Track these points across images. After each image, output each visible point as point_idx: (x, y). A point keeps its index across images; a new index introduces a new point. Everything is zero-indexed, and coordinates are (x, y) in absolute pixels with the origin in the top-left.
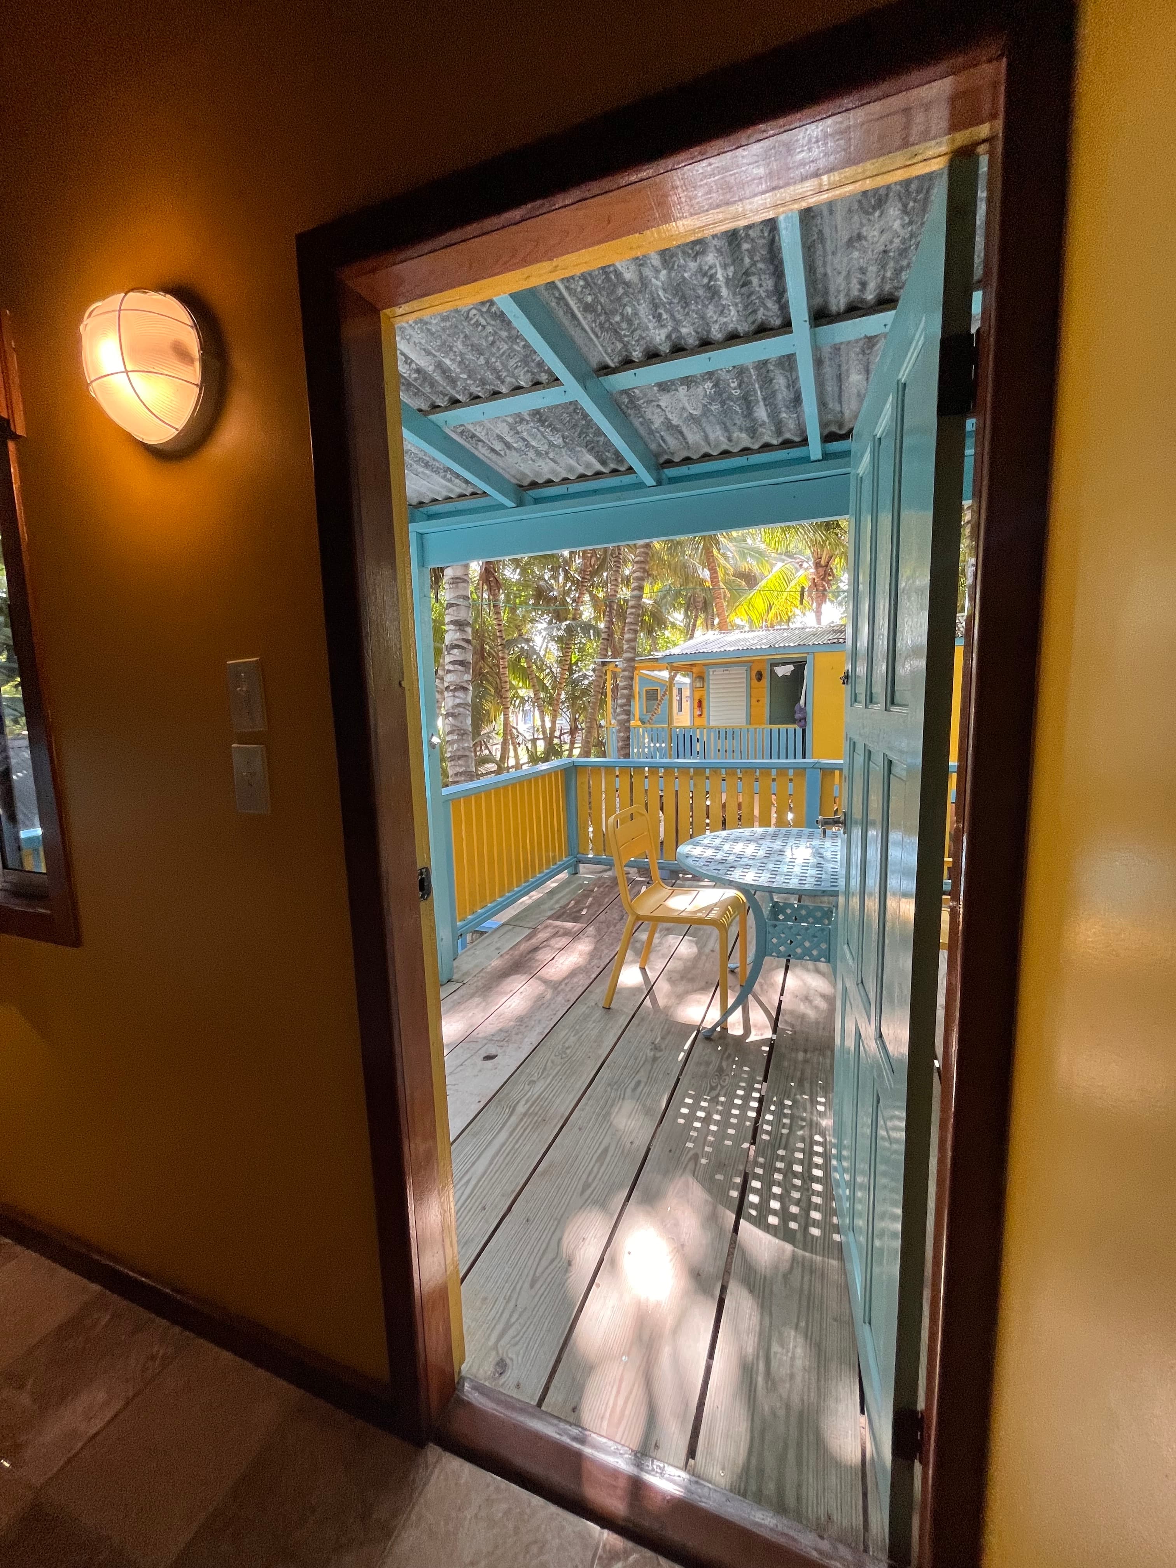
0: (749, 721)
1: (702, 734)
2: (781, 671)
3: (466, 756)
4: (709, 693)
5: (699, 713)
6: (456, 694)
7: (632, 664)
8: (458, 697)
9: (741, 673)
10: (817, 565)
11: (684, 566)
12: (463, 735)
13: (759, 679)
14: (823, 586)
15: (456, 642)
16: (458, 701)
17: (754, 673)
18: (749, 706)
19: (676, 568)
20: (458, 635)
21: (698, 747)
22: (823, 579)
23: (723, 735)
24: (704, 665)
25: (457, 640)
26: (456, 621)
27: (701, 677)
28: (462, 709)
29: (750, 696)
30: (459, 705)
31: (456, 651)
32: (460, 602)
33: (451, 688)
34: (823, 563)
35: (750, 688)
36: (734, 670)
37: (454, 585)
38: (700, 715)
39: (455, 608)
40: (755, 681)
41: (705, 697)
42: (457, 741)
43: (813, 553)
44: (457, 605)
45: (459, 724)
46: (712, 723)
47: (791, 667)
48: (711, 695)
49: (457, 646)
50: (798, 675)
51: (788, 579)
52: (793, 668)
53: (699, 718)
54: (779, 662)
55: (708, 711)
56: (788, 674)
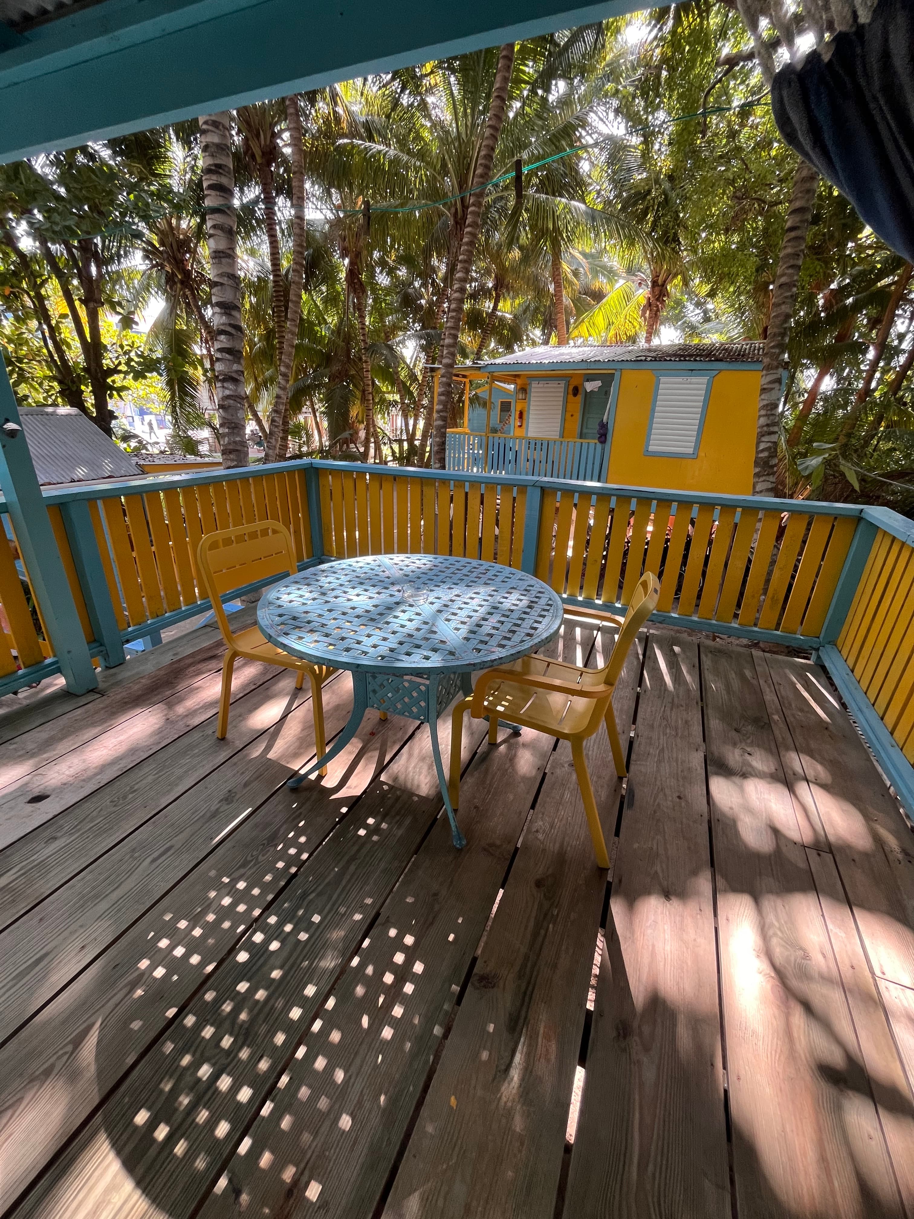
0: (562, 436)
1: (514, 444)
2: (590, 386)
3: (237, 450)
4: (529, 405)
5: (519, 424)
6: (225, 385)
7: (451, 370)
9: (560, 387)
10: (655, 283)
11: (536, 278)
12: (233, 428)
13: (574, 395)
14: (657, 306)
15: (222, 327)
16: (227, 392)
17: (571, 388)
18: (564, 420)
19: (529, 279)
21: (510, 456)
22: (657, 300)
23: (532, 446)
24: (528, 376)
25: (223, 324)
27: (524, 390)
28: (232, 402)
29: (565, 410)
30: (228, 397)
31: (222, 337)
32: (225, 280)
33: (220, 378)
34: (660, 282)
35: (566, 402)
36: (553, 384)
37: (217, 260)
38: (520, 426)
39: (219, 288)
40: (571, 396)
41: (525, 408)
42: (228, 435)
43: (651, 271)
44: (222, 284)
45: (230, 417)
46: (531, 434)
47: (598, 383)
48: (531, 407)
50: (605, 391)
51: (628, 297)
52: (600, 384)
53: (520, 429)
54: (590, 378)
55: (528, 423)
56: (596, 390)
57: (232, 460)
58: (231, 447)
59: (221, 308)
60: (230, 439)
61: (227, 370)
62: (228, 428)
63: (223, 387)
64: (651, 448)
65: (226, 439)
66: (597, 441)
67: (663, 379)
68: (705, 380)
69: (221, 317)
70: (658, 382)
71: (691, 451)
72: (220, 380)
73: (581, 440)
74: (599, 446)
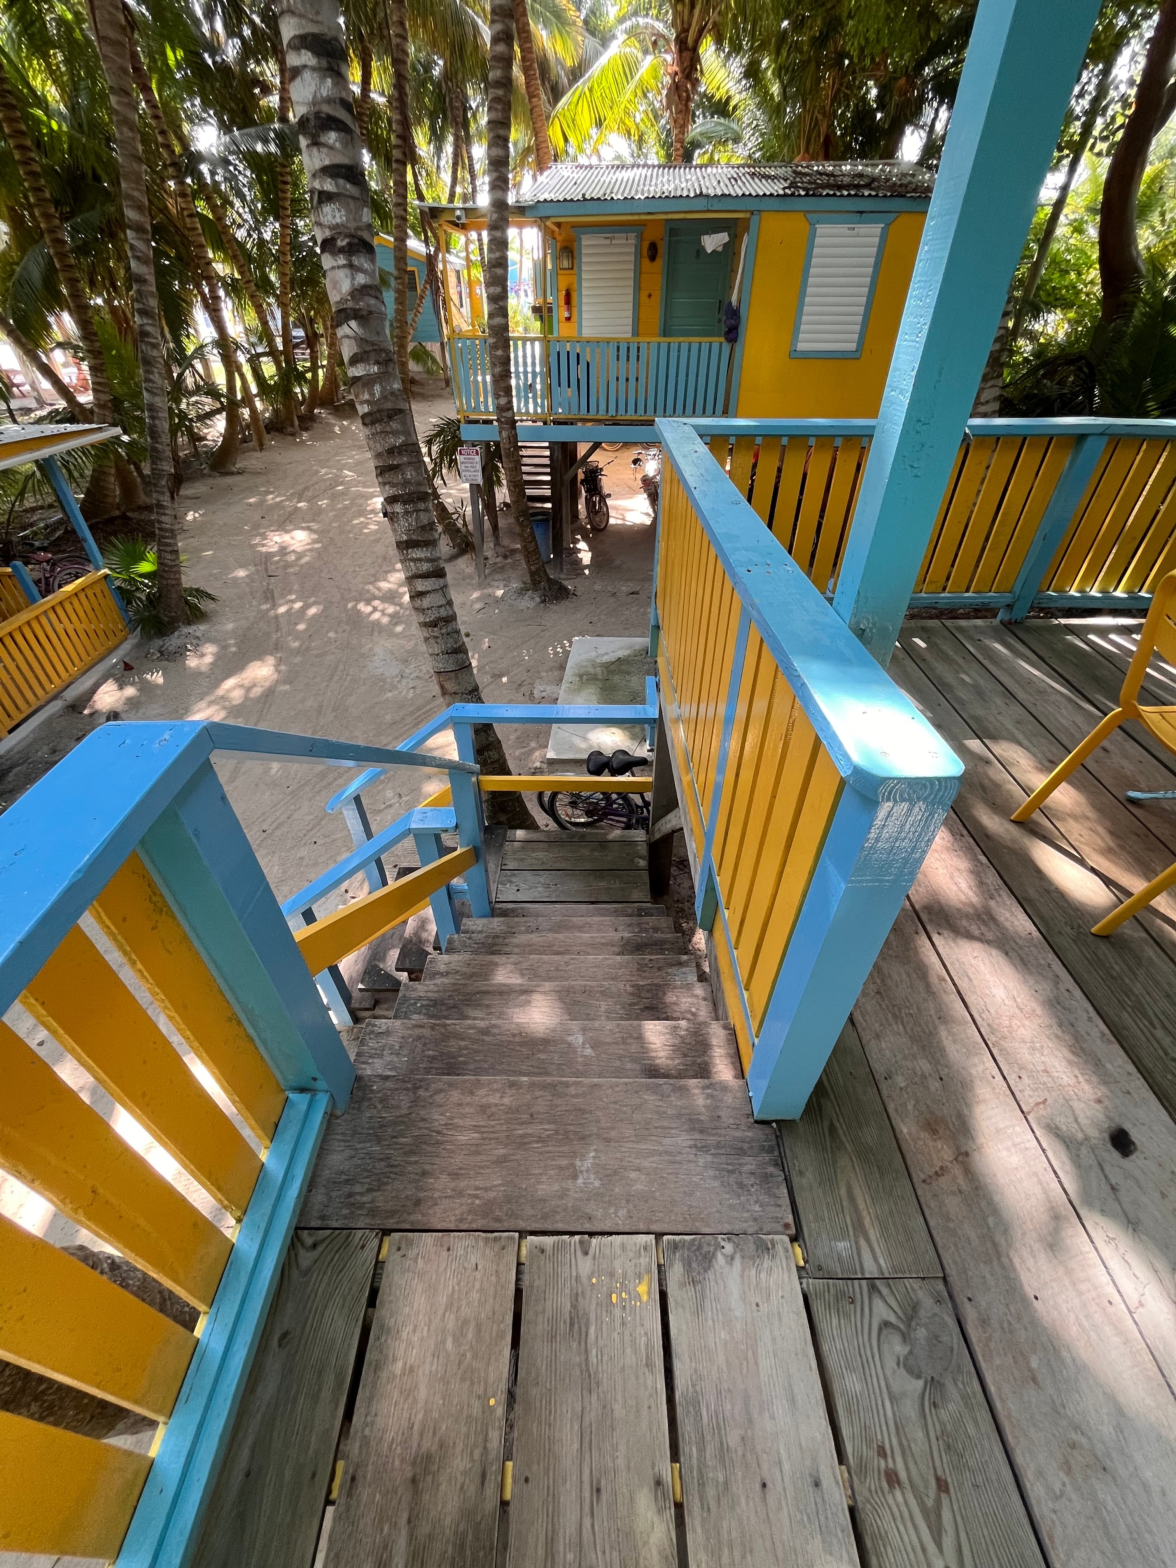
0: (636, 333)
2: (711, 243)
4: (580, 280)
5: (566, 315)
8: (359, 269)
9: (626, 244)
10: (682, 44)
13: (653, 258)
14: (687, 90)
16: (361, 279)
17: (646, 245)
18: (637, 306)
20: (327, 87)
23: (623, 353)
24: (574, 226)
25: (329, 101)
26: (314, 36)
27: (569, 248)
29: (638, 288)
33: (341, 243)
34: (690, 42)
35: (638, 274)
36: (620, 239)
38: (568, 319)
40: (646, 261)
41: (575, 286)
46: (587, 333)
47: (723, 238)
48: (584, 284)
49: (329, 123)
50: (731, 250)
51: (629, 68)
52: (727, 239)
53: (567, 324)
54: (715, 226)
55: (580, 312)
56: (720, 249)
57: (395, 433)
58: (389, 405)
59: (316, 53)
60: (383, 388)
61: (352, 225)
62: (377, 363)
63: (351, 266)
64: (801, 346)
65: (377, 389)
66: (722, 339)
67: (821, 229)
68: (876, 229)
69: (323, 79)
70: (813, 235)
71: (853, 346)
72: (341, 250)
73: (667, 339)
74: (726, 347)
